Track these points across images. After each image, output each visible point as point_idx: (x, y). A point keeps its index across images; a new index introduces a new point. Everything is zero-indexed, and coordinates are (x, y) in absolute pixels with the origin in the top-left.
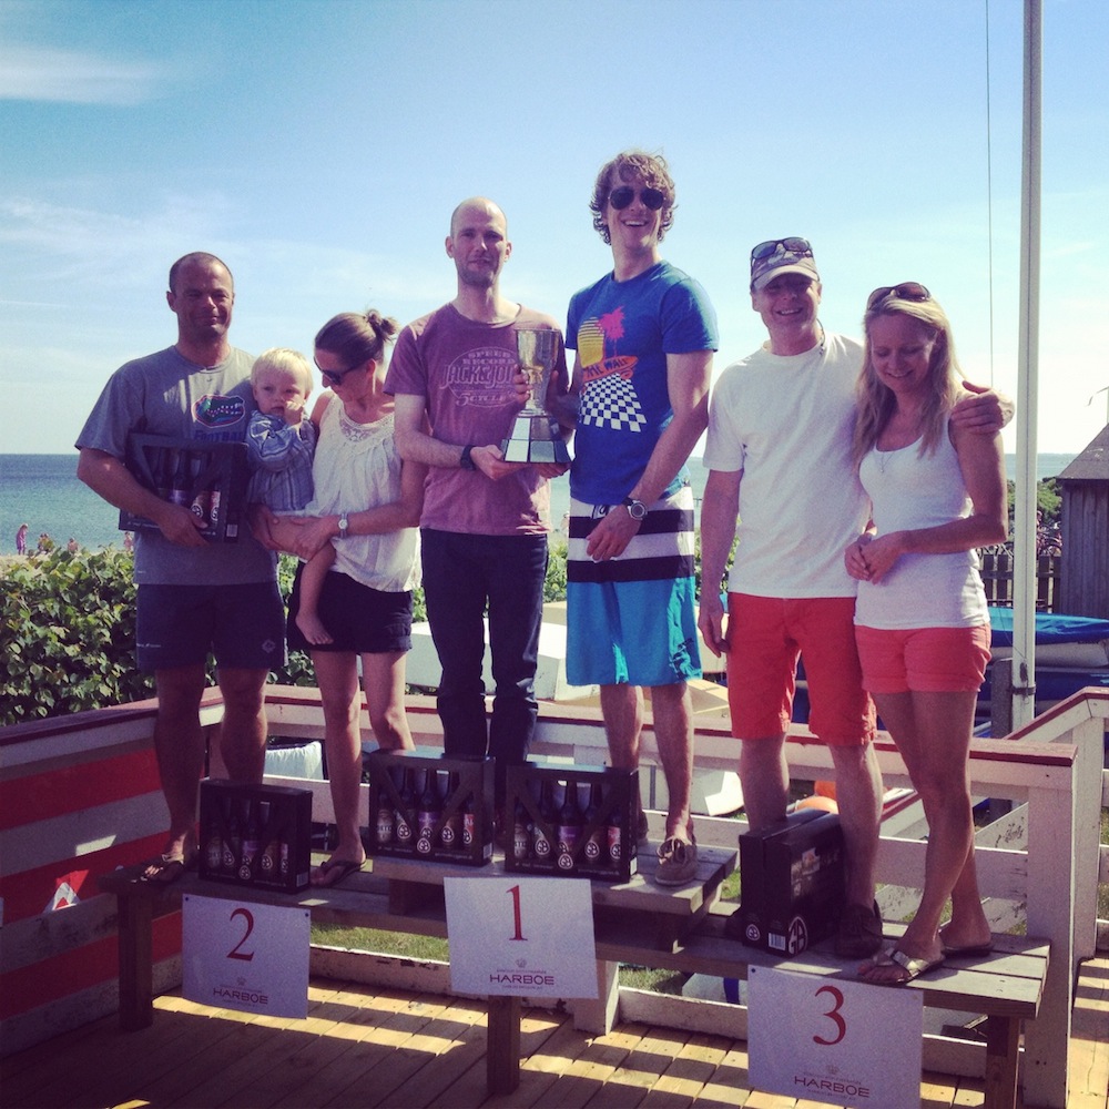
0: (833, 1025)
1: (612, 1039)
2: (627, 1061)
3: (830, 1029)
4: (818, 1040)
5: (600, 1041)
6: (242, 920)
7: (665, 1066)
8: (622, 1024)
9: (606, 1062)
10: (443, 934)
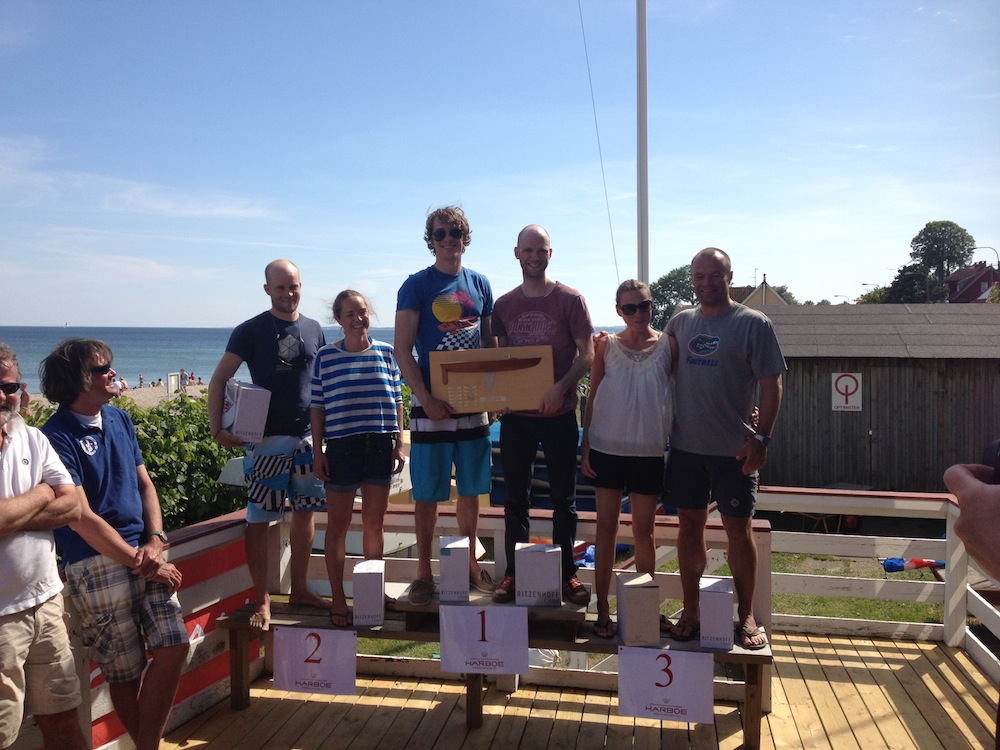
0: (666, 676)
1: (519, 694)
2: (534, 705)
3: (664, 678)
4: (658, 685)
5: (513, 695)
6: (314, 641)
7: (557, 706)
8: (522, 686)
9: (524, 706)
10: (437, 640)
